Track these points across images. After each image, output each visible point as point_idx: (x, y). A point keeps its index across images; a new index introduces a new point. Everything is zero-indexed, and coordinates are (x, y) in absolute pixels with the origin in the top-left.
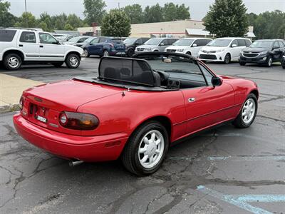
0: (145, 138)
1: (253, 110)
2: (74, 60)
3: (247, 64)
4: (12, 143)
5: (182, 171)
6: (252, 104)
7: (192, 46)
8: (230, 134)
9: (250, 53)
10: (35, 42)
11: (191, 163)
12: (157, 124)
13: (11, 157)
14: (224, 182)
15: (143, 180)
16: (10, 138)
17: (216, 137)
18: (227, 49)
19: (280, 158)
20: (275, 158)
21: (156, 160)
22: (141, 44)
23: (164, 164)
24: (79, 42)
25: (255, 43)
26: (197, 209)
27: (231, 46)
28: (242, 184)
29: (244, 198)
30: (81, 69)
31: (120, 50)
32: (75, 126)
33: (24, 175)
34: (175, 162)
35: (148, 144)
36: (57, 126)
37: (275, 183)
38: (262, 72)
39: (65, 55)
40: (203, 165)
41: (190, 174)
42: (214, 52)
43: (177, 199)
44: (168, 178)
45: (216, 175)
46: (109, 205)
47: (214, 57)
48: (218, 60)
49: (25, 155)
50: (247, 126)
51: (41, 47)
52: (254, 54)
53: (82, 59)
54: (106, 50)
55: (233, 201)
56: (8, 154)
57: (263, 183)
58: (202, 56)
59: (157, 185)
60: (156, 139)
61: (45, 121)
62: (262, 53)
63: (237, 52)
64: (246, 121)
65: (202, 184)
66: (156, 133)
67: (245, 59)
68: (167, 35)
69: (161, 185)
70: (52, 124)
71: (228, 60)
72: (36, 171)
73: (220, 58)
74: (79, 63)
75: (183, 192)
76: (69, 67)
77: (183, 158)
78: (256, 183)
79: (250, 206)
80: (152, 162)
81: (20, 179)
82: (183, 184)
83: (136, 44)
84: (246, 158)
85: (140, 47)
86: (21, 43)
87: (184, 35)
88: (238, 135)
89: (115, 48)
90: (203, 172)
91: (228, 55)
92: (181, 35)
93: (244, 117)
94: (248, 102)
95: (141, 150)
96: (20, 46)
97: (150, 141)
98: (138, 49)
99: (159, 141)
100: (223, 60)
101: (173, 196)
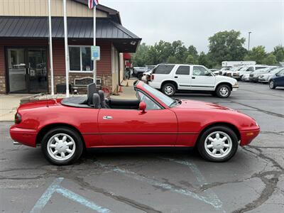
1: (231, 146)
2: (224, 90)
6: (225, 138)
10: (189, 74)
35: (57, 143)
37: (104, 192)
39: (215, 86)
51: (194, 78)
76: (219, 96)
86: (176, 75)
93: (212, 150)
94: (217, 134)
95: (52, 145)
96: (176, 77)
97: (61, 141)
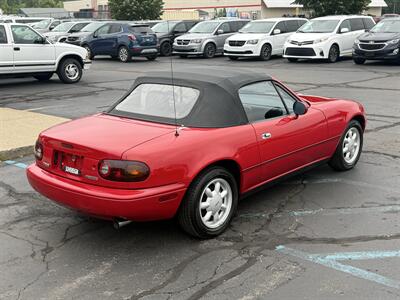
0: (207, 190)
1: (357, 144)
2: (72, 70)
3: (367, 61)
4: (17, 206)
5: (256, 231)
6: (355, 135)
7: (272, 34)
8: (325, 181)
9: (371, 43)
10: (6, 42)
11: (269, 221)
12: (222, 170)
13: (24, 224)
14: (310, 240)
15: (206, 244)
16: (12, 200)
17: (305, 185)
18: (333, 38)
19: (389, 208)
20: (383, 209)
21: (222, 218)
22: (183, 32)
23: (233, 223)
24: (71, 31)
25: (380, 25)
26: (275, 270)
27: (339, 32)
28: (334, 241)
29: (333, 257)
30: (85, 84)
31: (147, 45)
32: (120, 177)
33: (50, 245)
34: (248, 220)
35: (211, 197)
36: (97, 178)
37: (376, 238)
38: (390, 75)
39: (57, 61)
40: (285, 221)
41: (267, 233)
42: (311, 43)
43: (251, 261)
44: (239, 240)
45: (300, 233)
46: (168, 271)
47: (311, 52)
48: (318, 56)
49: (42, 221)
50: (351, 168)
51: (17, 49)
52: (379, 44)
53: (86, 67)
54: (122, 45)
55: (320, 260)
56: (19, 221)
57: (359, 239)
58: (290, 51)
59: (225, 247)
60: (221, 190)
61: (77, 172)
62: (392, 42)
63: (349, 40)
64: (349, 161)
65: (282, 244)
66: (221, 183)
67: (363, 53)
68: (228, 10)
69: (230, 247)
70: (89, 177)
71: (335, 56)
72: (65, 240)
73: (322, 54)
74: (80, 75)
75: (258, 253)
76: (64, 80)
77: (258, 215)
78: (351, 240)
79: (339, 264)
80: (218, 220)
81: (47, 250)
82: (259, 245)
83: (175, 33)
84: (342, 211)
85: (182, 37)
87: (260, 8)
88: (336, 180)
89: (139, 41)
90: (285, 230)
91: (335, 46)
92: (254, 10)
93: (345, 154)
94: (350, 132)
95: (203, 205)
97: (214, 193)
98: (179, 42)
99: (225, 193)
100: (326, 56)
101: (246, 258)
